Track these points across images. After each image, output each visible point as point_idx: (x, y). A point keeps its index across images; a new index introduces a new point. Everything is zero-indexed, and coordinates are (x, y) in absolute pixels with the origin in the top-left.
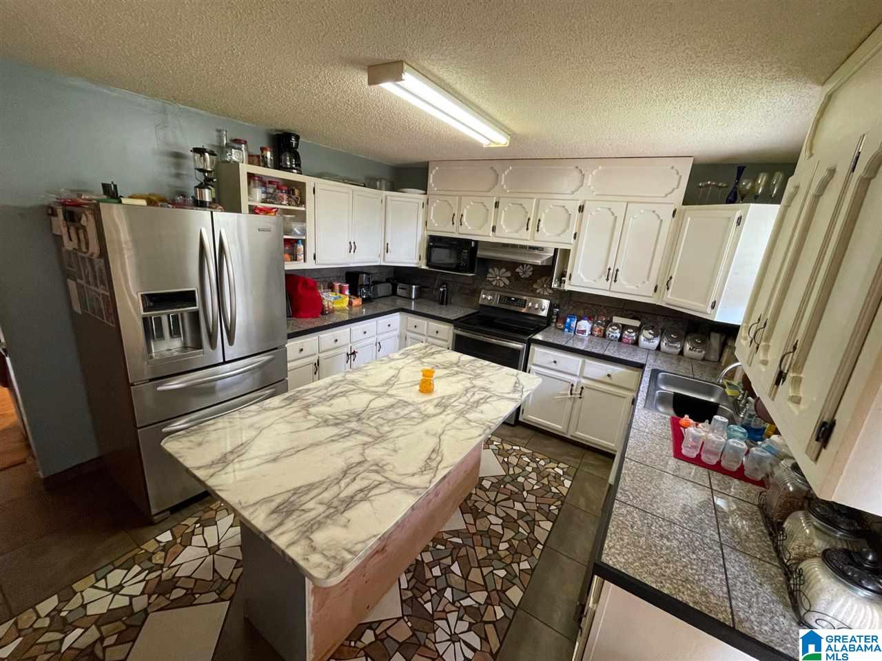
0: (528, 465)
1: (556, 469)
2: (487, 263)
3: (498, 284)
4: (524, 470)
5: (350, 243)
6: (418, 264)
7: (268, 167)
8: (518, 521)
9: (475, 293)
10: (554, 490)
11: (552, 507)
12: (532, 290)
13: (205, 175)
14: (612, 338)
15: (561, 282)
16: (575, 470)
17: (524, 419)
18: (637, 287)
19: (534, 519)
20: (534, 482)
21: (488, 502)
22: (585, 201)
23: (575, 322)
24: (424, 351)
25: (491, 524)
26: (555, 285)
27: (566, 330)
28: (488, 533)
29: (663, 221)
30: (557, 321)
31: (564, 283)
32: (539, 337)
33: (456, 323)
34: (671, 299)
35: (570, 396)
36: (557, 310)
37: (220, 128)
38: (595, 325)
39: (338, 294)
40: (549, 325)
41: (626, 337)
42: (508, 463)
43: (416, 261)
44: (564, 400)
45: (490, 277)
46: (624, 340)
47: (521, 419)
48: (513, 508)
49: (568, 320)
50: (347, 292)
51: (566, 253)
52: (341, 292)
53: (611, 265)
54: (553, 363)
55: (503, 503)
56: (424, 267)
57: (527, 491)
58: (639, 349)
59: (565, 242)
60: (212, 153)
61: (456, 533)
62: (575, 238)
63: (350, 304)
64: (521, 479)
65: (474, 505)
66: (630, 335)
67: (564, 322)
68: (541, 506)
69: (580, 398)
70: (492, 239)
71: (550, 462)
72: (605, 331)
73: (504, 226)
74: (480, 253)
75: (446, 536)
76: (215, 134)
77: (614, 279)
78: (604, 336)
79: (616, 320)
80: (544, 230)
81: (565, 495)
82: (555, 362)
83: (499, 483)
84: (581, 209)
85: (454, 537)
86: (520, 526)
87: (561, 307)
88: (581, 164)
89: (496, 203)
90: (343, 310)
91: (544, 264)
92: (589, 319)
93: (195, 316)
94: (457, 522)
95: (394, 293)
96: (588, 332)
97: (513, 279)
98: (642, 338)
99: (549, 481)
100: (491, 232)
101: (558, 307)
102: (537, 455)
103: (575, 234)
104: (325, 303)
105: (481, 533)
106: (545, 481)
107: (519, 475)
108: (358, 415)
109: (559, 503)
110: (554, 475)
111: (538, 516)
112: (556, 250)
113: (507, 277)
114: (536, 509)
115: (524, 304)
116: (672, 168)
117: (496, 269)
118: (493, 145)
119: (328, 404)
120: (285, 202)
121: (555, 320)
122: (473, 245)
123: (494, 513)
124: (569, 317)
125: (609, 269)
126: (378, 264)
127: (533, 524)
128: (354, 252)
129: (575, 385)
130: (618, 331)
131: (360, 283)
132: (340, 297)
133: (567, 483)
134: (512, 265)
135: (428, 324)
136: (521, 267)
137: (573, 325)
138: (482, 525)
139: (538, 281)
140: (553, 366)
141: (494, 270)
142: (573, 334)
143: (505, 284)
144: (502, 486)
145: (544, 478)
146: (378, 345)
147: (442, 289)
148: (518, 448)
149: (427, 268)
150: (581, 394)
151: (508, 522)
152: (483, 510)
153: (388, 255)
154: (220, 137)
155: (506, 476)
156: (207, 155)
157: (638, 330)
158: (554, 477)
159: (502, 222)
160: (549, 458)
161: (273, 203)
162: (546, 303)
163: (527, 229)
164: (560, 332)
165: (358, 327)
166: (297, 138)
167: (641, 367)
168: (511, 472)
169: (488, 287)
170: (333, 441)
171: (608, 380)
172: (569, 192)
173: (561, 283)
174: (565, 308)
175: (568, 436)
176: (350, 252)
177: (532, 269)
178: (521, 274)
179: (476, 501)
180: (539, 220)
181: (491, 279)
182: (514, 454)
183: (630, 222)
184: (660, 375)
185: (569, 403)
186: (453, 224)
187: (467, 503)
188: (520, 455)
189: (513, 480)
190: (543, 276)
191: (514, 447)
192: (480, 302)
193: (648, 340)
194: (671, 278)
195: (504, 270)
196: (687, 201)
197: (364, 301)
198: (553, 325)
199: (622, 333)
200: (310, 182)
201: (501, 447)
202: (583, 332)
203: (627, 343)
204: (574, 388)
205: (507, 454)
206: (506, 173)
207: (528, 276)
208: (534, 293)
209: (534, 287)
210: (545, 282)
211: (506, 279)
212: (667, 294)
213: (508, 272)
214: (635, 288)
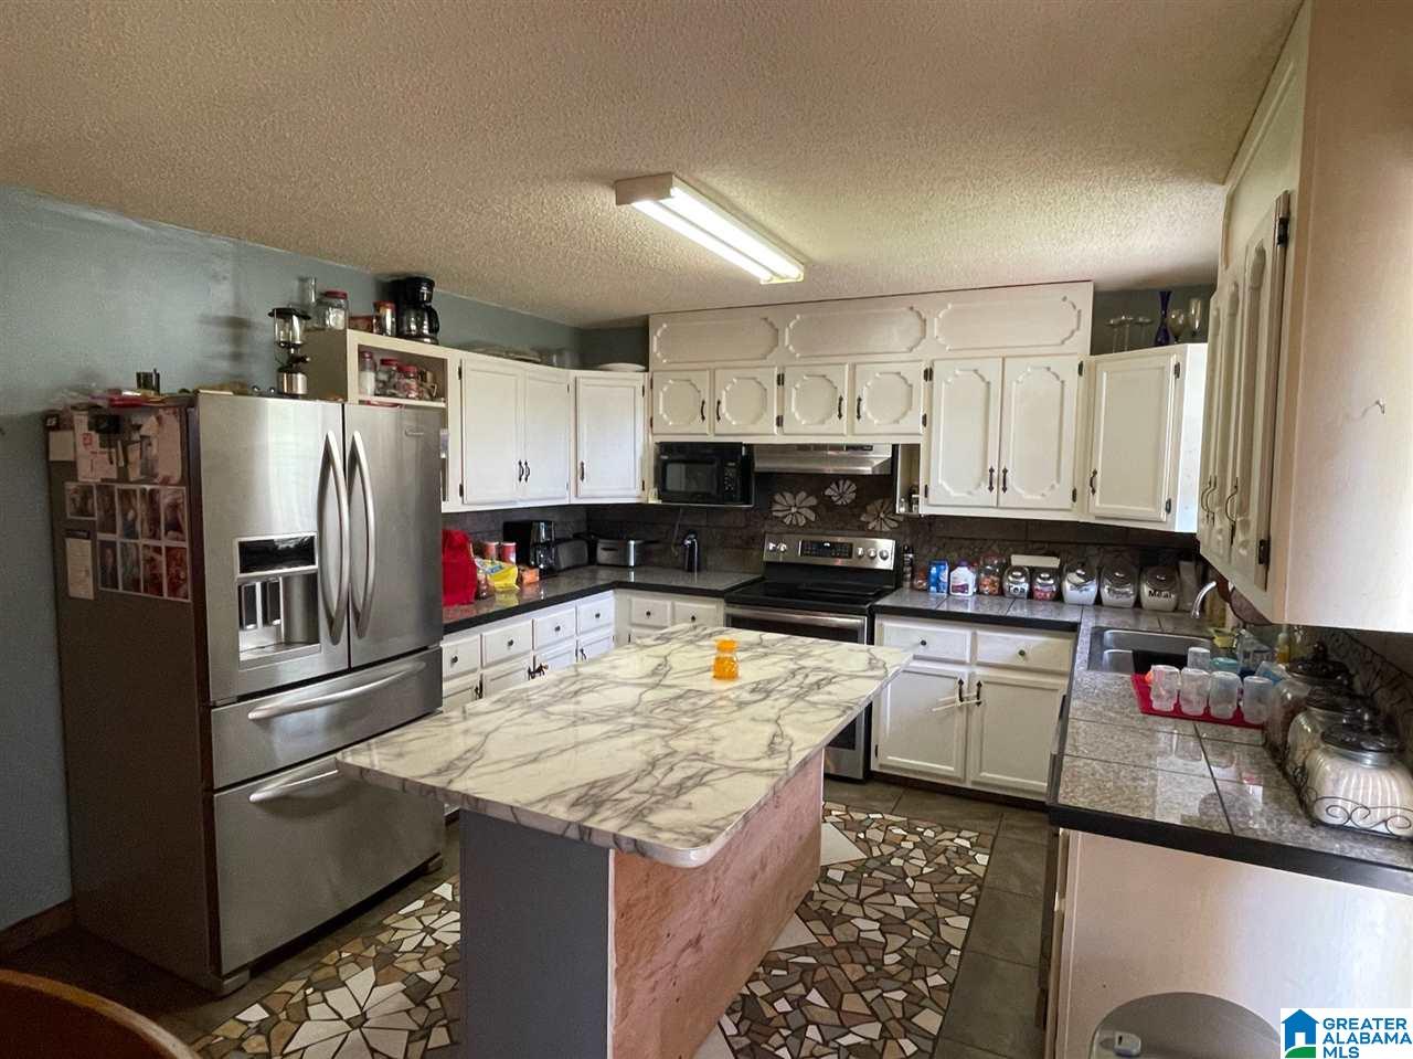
0: (904, 839)
1: (957, 841)
2: (774, 482)
3: (794, 522)
4: (898, 847)
5: (520, 463)
6: (639, 497)
7: (387, 335)
8: (908, 922)
9: (757, 541)
10: (960, 870)
11: (963, 896)
12: (859, 527)
13: (289, 353)
14: (1017, 594)
15: (911, 501)
16: (991, 838)
17: (881, 766)
18: (1043, 495)
19: (936, 917)
20: (922, 863)
21: (846, 901)
22: (933, 362)
23: (947, 572)
24: (693, 633)
25: (860, 931)
26: (900, 509)
27: (932, 588)
28: (859, 943)
29: (1066, 383)
30: (913, 577)
31: (917, 502)
32: (885, 602)
33: (729, 596)
34: (1102, 508)
35: (959, 704)
36: (911, 556)
37: (303, 274)
38: (982, 575)
39: (497, 562)
40: (898, 586)
41: (1039, 587)
42: (866, 840)
43: (637, 491)
44: (950, 713)
45: (778, 510)
46: (1037, 594)
47: (874, 767)
48: (893, 905)
49: (934, 570)
50: (513, 559)
51: (913, 451)
52: (502, 557)
53: (993, 463)
54: (922, 647)
55: (874, 899)
56: (652, 501)
57: (913, 878)
58: (1065, 607)
59: (908, 430)
60: (303, 317)
61: (804, 950)
62: (924, 423)
63: (520, 580)
64: (896, 862)
65: (821, 908)
66: (1046, 585)
67: (927, 576)
68: (944, 896)
69: (979, 704)
70: (777, 438)
71: (944, 831)
72: (1001, 584)
73: (797, 415)
74: (760, 465)
75: (783, 956)
76: (297, 283)
77: (1001, 486)
78: (1002, 592)
79: (1017, 560)
80: (869, 415)
81: (982, 875)
82: (924, 643)
83: (857, 872)
84: (928, 374)
85: (799, 956)
86: (912, 928)
87: (917, 551)
88: (917, 303)
89: (779, 376)
90: (508, 591)
91: (877, 473)
92: (970, 565)
93: (311, 582)
94: (797, 934)
95: (592, 559)
96: (972, 589)
97: (821, 508)
98: (1067, 586)
99: (948, 860)
100: (775, 427)
101: (911, 550)
102: (916, 822)
103: (925, 417)
104: (481, 576)
105: (848, 946)
106: (942, 860)
107: (892, 856)
108: (632, 709)
109: (975, 888)
110: (955, 849)
111: (941, 911)
112: (895, 447)
113: (812, 508)
114: (935, 900)
115: (848, 551)
116: (1065, 299)
117: (788, 495)
118: (776, 281)
119: (573, 700)
120: (413, 395)
121: (909, 576)
122: (743, 453)
123: (862, 915)
124: (935, 565)
125: (992, 471)
126: (565, 502)
127: (934, 923)
128: (526, 479)
129: (965, 681)
130: (1023, 580)
131: (534, 539)
132: (501, 567)
133: (983, 859)
134: (817, 483)
135: (673, 607)
136: (834, 486)
137: (944, 578)
138: (843, 933)
139: (869, 508)
140: (921, 651)
141: (784, 498)
142: (945, 594)
143: (806, 518)
144: (865, 875)
145: (938, 855)
146: (579, 653)
147: (689, 542)
148: (879, 816)
149: (660, 502)
150: (978, 696)
151: (887, 924)
152: (840, 911)
153: (585, 487)
154: (303, 292)
155: (868, 859)
156: (295, 318)
157: (1058, 574)
158: (957, 852)
159: (793, 409)
160: (940, 824)
161: (393, 395)
162: (886, 545)
163: (840, 416)
164: (922, 594)
165: (546, 617)
166: (431, 285)
167: (1073, 628)
168: (876, 852)
169: (776, 529)
170: (609, 737)
171: (1021, 662)
172: (904, 350)
173: (911, 506)
174: (925, 552)
175: (969, 786)
176: (520, 479)
177: (854, 487)
178: (835, 499)
179: (824, 902)
180: (860, 400)
181: (780, 514)
182: (874, 825)
183: (1014, 389)
184: (1108, 634)
185: (960, 719)
186: (703, 418)
187: (807, 906)
188: (886, 827)
189: (883, 864)
190: (877, 499)
191: (872, 816)
192: (766, 558)
193: (1078, 586)
194: (1095, 473)
195: (803, 494)
196: (1097, 349)
197: (543, 574)
198: (908, 584)
199: (1031, 582)
200: (453, 357)
201: (848, 817)
202: (964, 588)
203: (1043, 599)
204: (965, 686)
205: (862, 826)
206: (791, 325)
207: (848, 501)
208: (863, 530)
209: (862, 519)
210: (882, 507)
211: (809, 511)
212: (1094, 500)
213: (811, 498)
214: (1039, 497)
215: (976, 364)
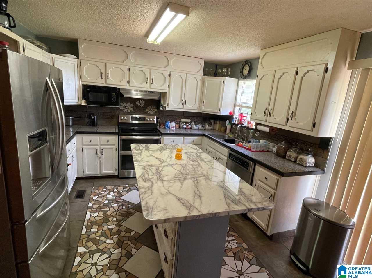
3: (127, 111)
6: (77, 103)
12: (145, 112)
14: (184, 128)
18: (192, 106)
22: (170, 72)
23: (169, 124)
26: (161, 109)
27: (167, 128)
29: (198, 81)
34: (205, 110)
36: (159, 120)
38: (176, 124)
41: (188, 126)
43: (77, 101)
45: (121, 107)
46: (187, 128)
51: (165, 94)
53: (183, 98)
56: (83, 104)
59: (164, 89)
70: (127, 87)
72: (180, 126)
73: (134, 81)
77: (185, 104)
78: (180, 128)
79: (183, 120)
82: (173, 141)
88: (167, 55)
89: (128, 69)
92: (173, 121)
96: (175, 127)
97: (135, 107)
100: (128, 84)
103: (168, 86)
112: (161, 93)
113: (132, 107)
115: (144, 119)
116: (199, 62)
117: (125, 103)
121: (159, 125)
122: (117, 91)
124: (167, 122)
125: (183, 100)
130: (185, 125)
134: (134, 101)
136: (138, 101)
139: (148, 108)
142: (169, 129)
143: (130, 110)
147: (93, 117)
149: (86, 105)
157: (191, 123)
159: (133, 79)
163: (147, 83)
164: (163, 129)
169: (122, 113)
171: (193, 143)
172: (163, 67)
173: (164, 107)
174: (162, 119)
177: (144, 102)
178: (139, 105)
180: (152, 79)
181: (122, 109)
183: (188, 82)
186: (102, 78)
190: (150, 105)
192: (120, 121)
194: (204, 102)
195: (129, 103)
200: (21, 41)
202: (173, 127)
206: (132, 54)
207: (142, 106)
208: (146, 113)
209: (146, 110)
210: (151, 108)
211: (131, 108)
212: (203, 108)
213: (132, 104)
214: (191, 107)
215: (180, 74)
